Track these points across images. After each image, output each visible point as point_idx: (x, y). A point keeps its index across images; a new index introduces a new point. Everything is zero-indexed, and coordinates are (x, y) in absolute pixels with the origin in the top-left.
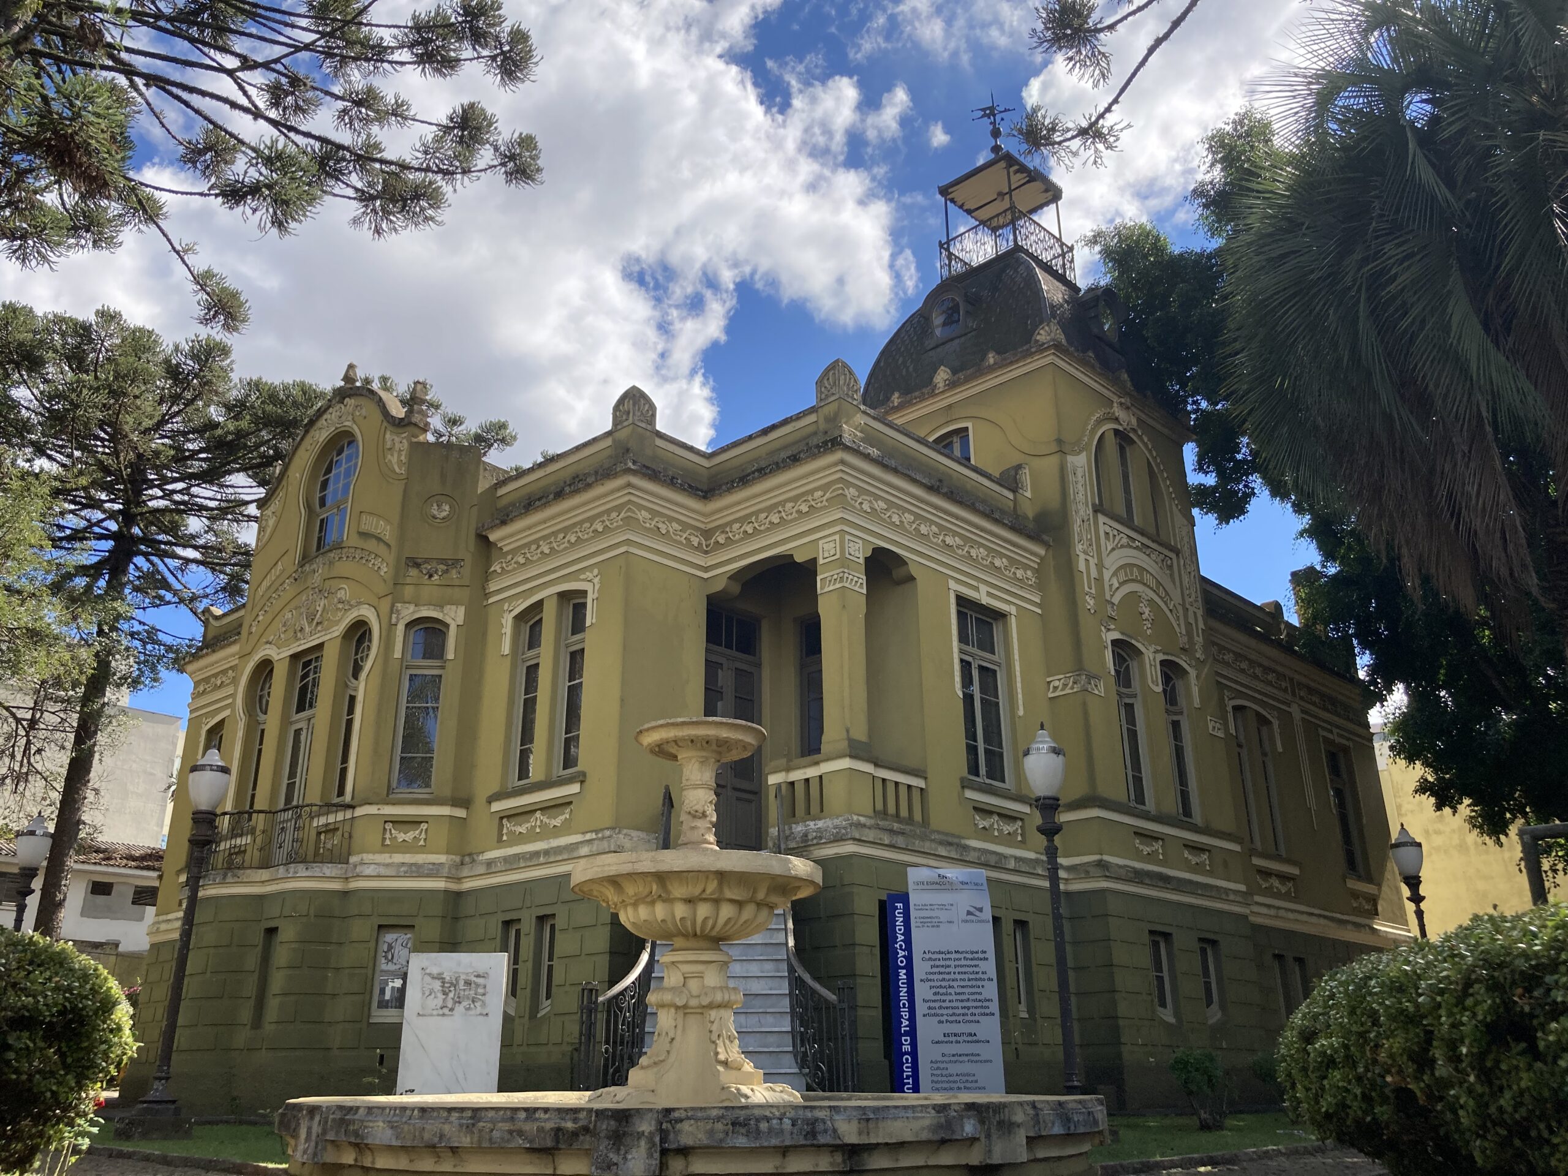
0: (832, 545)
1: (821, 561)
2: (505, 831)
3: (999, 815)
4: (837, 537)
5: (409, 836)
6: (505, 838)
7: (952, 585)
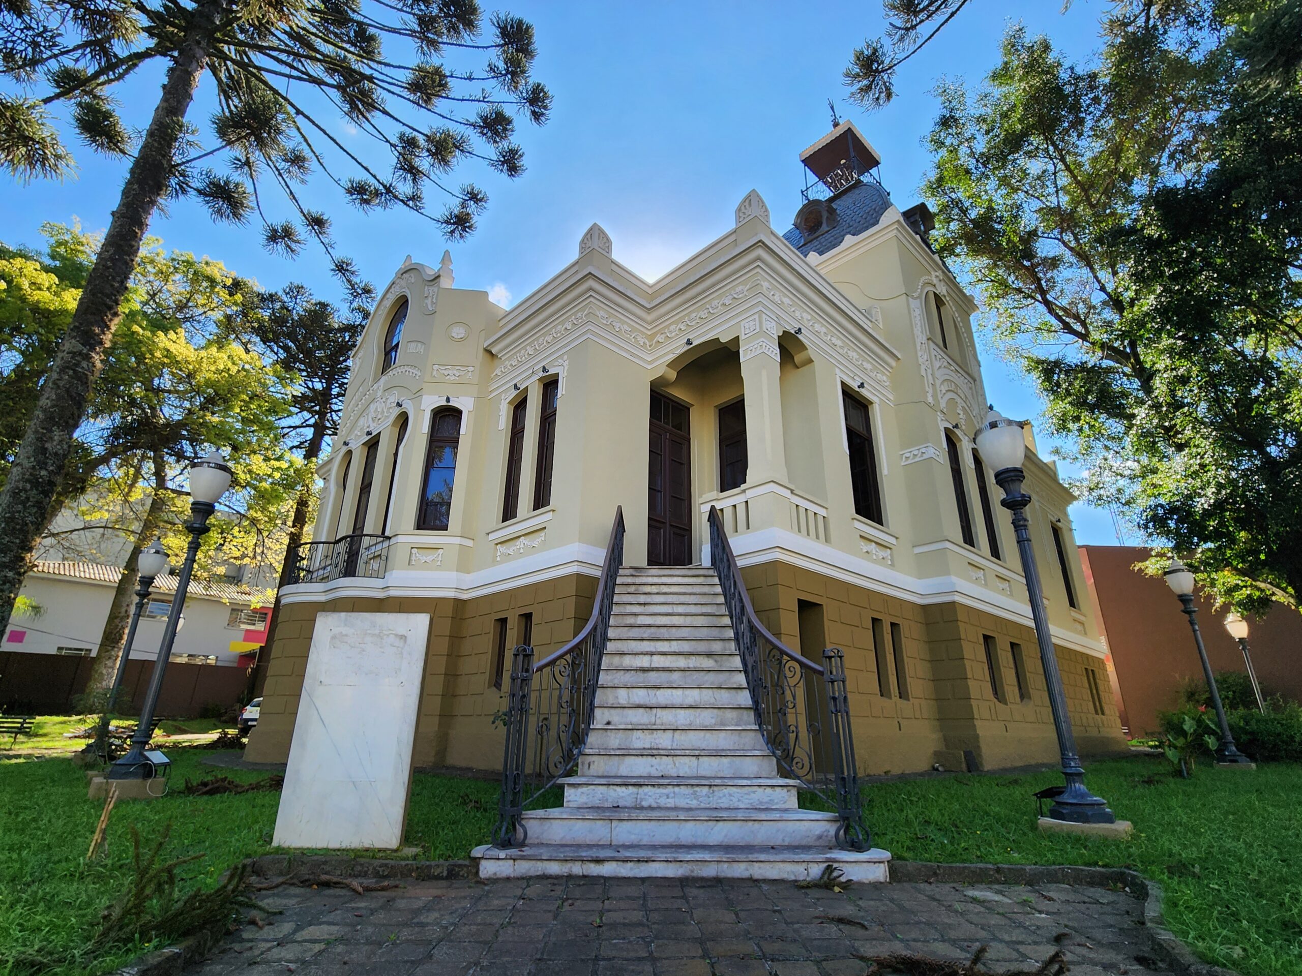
0: (752, 323)
1: (742, 338)
2: (499, 554)
3: (876, 543)
4: (756, 316)
5: (429, 558)
6: (498, 559)
7: (837, 371)
